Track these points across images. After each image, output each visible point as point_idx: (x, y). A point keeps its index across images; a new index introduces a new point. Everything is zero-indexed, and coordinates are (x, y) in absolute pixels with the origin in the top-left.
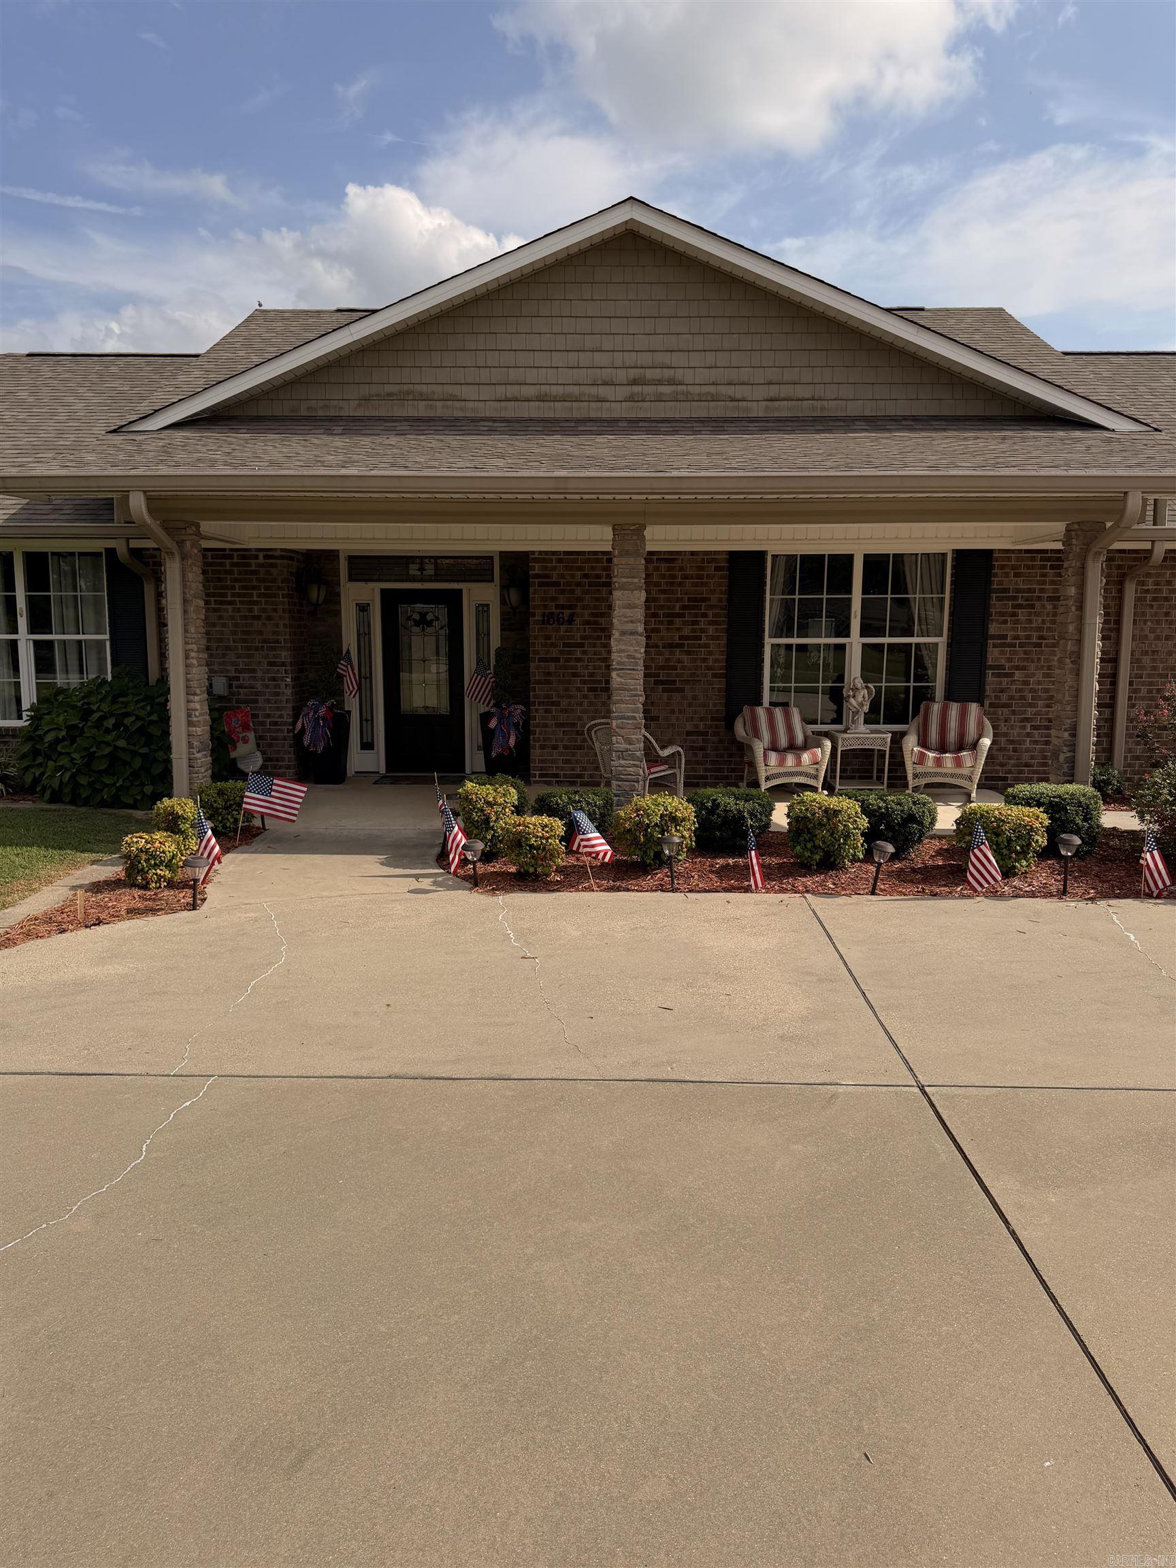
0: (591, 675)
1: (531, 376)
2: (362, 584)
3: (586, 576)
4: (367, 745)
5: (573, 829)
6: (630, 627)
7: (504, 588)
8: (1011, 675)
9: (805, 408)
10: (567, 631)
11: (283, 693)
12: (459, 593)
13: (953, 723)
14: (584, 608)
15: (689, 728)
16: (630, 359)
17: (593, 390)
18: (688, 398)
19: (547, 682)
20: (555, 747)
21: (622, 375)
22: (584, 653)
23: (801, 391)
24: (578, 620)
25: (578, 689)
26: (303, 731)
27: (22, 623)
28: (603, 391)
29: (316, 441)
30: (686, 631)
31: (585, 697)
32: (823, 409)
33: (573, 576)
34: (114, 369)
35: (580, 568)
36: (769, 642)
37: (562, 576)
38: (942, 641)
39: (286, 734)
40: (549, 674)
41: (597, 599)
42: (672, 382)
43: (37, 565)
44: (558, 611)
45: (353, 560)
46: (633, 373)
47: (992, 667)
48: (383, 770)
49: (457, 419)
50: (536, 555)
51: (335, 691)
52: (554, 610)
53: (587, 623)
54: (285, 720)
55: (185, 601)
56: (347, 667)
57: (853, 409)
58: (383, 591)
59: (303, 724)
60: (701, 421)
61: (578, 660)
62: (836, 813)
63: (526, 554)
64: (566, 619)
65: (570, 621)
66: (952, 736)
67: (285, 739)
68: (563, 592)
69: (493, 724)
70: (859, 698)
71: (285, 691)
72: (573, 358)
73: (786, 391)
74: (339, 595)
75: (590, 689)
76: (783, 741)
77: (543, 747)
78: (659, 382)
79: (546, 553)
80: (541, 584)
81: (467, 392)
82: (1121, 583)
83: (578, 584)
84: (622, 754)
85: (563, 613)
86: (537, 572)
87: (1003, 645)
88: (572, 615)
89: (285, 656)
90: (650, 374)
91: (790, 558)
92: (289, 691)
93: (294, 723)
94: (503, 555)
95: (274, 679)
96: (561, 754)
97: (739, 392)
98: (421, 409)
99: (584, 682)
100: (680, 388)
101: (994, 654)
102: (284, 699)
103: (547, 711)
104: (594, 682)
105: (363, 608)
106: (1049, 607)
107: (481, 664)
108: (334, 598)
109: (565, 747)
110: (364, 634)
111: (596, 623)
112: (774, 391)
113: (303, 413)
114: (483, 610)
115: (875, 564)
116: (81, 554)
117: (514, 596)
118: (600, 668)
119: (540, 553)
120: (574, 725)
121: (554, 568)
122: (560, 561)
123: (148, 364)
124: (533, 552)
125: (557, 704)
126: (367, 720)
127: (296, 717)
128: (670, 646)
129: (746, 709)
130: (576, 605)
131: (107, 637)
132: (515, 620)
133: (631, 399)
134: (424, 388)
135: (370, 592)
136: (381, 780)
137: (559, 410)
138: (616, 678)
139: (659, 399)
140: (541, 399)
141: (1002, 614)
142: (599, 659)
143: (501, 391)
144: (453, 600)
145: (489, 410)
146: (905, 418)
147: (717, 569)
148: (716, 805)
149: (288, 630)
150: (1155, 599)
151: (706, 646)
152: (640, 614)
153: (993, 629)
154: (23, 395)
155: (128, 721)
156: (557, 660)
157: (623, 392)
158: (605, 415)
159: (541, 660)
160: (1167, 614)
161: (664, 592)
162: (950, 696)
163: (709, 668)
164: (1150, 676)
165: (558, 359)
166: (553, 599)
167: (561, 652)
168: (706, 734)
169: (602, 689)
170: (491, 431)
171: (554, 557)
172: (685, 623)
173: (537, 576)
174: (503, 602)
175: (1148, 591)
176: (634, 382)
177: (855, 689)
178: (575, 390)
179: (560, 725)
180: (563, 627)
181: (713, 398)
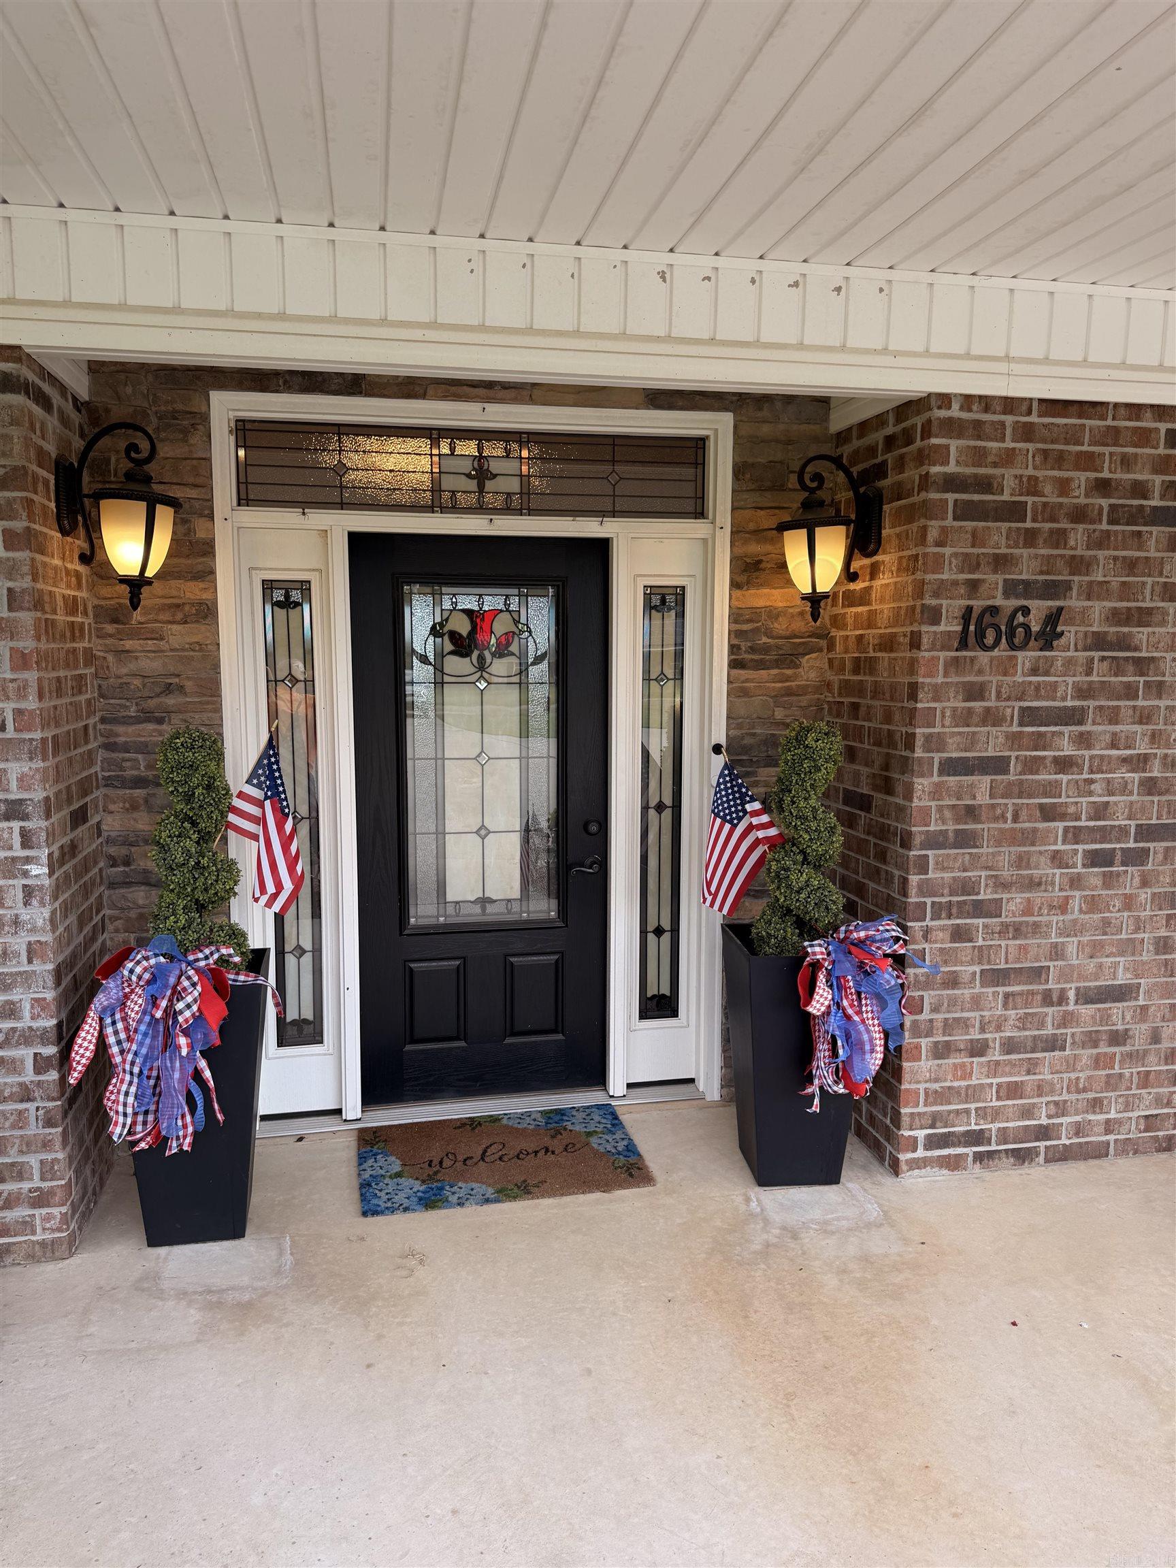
0: (1100, 811)
2: (289, 517)
3: (1103, 487)
4: (299, 1030)
10: (1034, 671)
11: (16, 922)
14: (1090, 593)
19: (964, 840)
20: (978, 1049)
22: (1084, 740)
24: (1070, 633)
25: (1057, 859)
26: (101, 1067)
31: (1075, 882)
33: (1064, 486)
35: (1088, 461)
37: (1032, 486)
39: (29, 1076)
40: (971, 813)
41: (1131, 566)
44: (1015, 603)
45: (254, 433)
48: (353, 1108)
50: (955, 412)
52: (999, 601)
53: (1098, 643)
54: (26, 1022)
56: (260, 804)
58: (357, 541)
59: (102, 1044)
61: (1064, 764)
64: (1035, 628)
65: (1049, 636)
67: (25, 1095)
68: (1030, 538)
71: (25, 914)
74: (210, 550)
75: (1095, 859)
77: (941, 1051)
79: (986, 402)
80: (965, 512)
83: (1080, 515)
85: (1026, 611)
86: (952, 468)
88: (1053, 618)
92: (39, 914)
93: (66, 1036)
96: (995, 1068)
99: (1075, 835)
102: (19, 943)
103: (959, 935)
104: (1104, 834)
108: (190, 558)
109: (1010, 1046)
110: (288, 681)
111: (1123, 643)
114: (663, 604)
118: (1124, 789)
119: (968, 401)
120: (1038, 973)
121: (1008, 458)
122: (1027, 433)
124: (945, 399)
126: (299, 950)
130: (1068, 586)
135: (312, 544)
142: (1125, 760)
149: (31, 676)
156: (997, 765)
159: (951, 767)
166: (1000, 562)
167: (1014, 740)
171: (1009, 419)
173: (952, 483)
179: (996, 977)
180: (1024, 658)
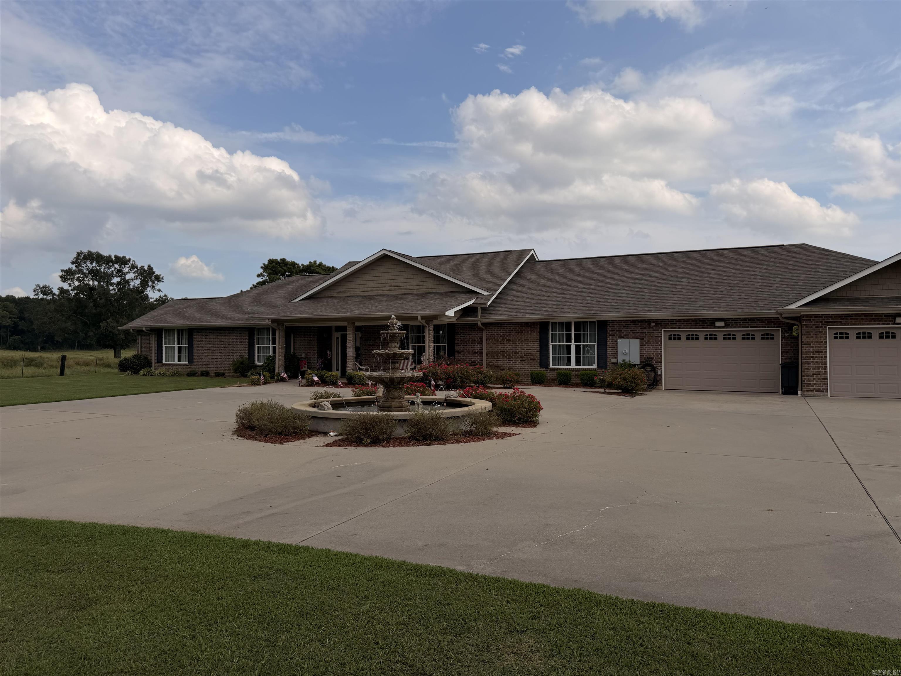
1: (369, 286)
4: (337, 370)
8: (461, 353)
9: (424, 291)
14: (373, 337)
16: (389, 281)
18: (401, 289)
21: (387, 285)
23: (424, 287)
24: (372, 340)
27: (271, 342)
28: (384, 289)
32: (428, 291)
35: (374, 329)
36: (411, 345)
38: (447, 345)
39: (316, 366)
42: (397, 286)
45: (335, 327)
47: (457, 351)
52: (367, 338)
54: (316, 363)
55: (279, 338)
57: (434, 291)
58: (341, 334)
60: (402, 294)
68: (369, 334)
72: (378, 282)
73: (421, 287)
74: (332, 335)
78: (395, 286)
83: (371, 332)
85: (369, 339)
87: (458, 346)
90: (393, 284)
91: (414, 326)
92: (317, 357)
97: (411, 288)
98: (347, 294)
100: (399, 287)
101: (457, 348)
105: (338, 338)
106: (468, 336)
110: (338, 344)
112: (418, 287)
113: (327, 296)
125: (367, 359)
126: (338, 364)
130: (371, 337)
133: (389, 290)
134: (349, 290)
135: (338, 334)
137: (375, 293)
138: (348, 352)
139: (395, 290)
140: (371, 291)
141: (458, 338)
143: (364, 289)
145: (361, 294)
146: (444, 293)
149: (317, 344)
150: (491, 334)
153: (456, 342)
156: (367, 349)
158: (383, 294)
160: (494, 338)
164: (491, 353)
165: (375, 282)
166: (367, 335)
167: (368, 347)
175: (489, 333)
176: (390, 286)
178: (378, 289)
180: (369, 342)
181: (406, 289)
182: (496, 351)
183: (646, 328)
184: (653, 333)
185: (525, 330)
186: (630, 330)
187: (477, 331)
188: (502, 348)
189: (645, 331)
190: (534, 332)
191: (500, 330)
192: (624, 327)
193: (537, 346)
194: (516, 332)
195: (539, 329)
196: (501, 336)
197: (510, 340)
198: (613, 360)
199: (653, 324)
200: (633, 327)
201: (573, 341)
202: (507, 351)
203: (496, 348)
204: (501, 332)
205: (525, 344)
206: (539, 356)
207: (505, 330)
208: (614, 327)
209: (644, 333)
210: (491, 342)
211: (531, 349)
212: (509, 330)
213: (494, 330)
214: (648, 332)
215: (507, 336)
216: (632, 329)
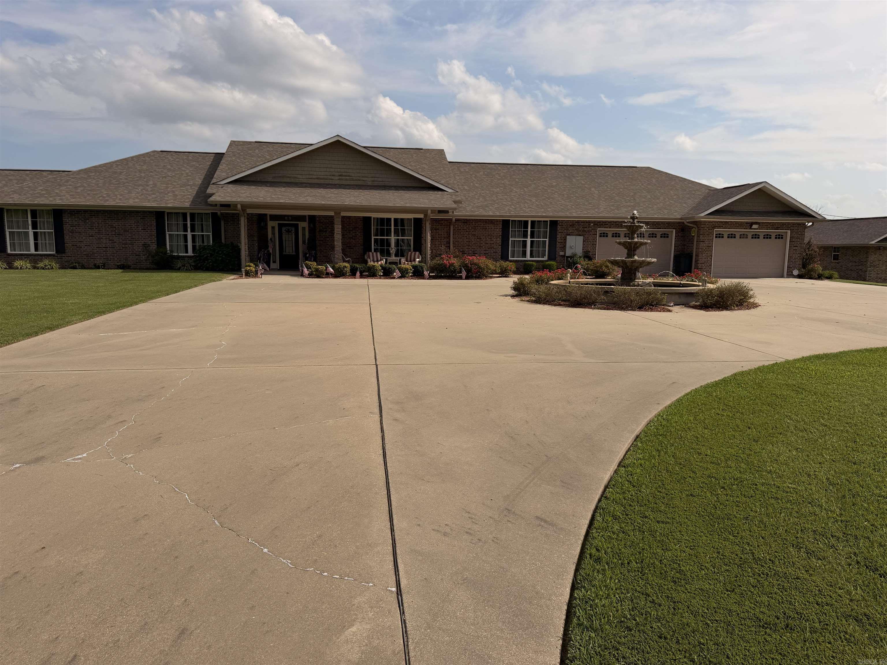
0: (331, 244)
1: (315, 173)
2: (273, 222)
3: (329, 221)
4: (274, 262)
5: (327, 268)
6: (338, 232)
7: (309, 223)
9: (381, 183)
11: (255, 248)
12: (298, 224)
13: (413, 256)
15: (355, 257)
16: (339, 170)
17: (330, 177)
18: (353, 180)
19: (320, 246)
20: (323, 261)
21: (337, 174)
22: (329, 239)
23: (380, 179)
25: (328, 248)
27: (189, 230)
28: (333, 177)
29: (266, 190)
30: (354, 234)
32: (385, 184)
33: (326, 221)
34: (190, 158)
35: (328, 219)
36: (373, 238)
37: (323, 221)
38: (412, 238)
40: (321, 244)
41: (330, 227)
42: (349, 176)
43: (192, 215)
45: (271, 216)
46: (340, 174)
47: (423, 244)
48: (279, 268)
49: (297, 183)
50: (317, 216)
51: (267, 247)
52: (322, 229)
53: (329, 232)
55: (244, 226)
57: (392, 184)
58: (279, 224)
60: (356, 185)
61: (328, 241)
62: (374, 266)
63: (315, 215)
65: (326, 232)
66: (412, 259)
68: (324, 225)
69: (308, 255)
70: (393, 250)
72: (326, 169)
73: (376, 179)
74: (267, 224)
75: (331, 248)
76: (375, 259)
77: (320, 262)
78: (346, 176)
79: (320, 215)
80: (318, 223)
81: (299, 176)
82: (450, 226)
83: (328, 223)
84: (337, 259)
85: (324, 230)
88: (326, 230)
89: (256, 239)
90: (344, 174)
91: (378, 218)
92: (257, 247)
93: (258, 255)
94: (309, 215)
95: (253, 244)
97: (365, 179)
98: (288, 180)
99: (329, 246)
100: (351, 177)
101: (423, 241)
103: (321, 253)
104: (332, 246)
105: (273, 228)
106: (435, 231)
107: (304, 242)
108: (266, 225)
109: (325, 261)
110: (273, 234)
111: (331, 232)
112: (373, 179)
113: (258, 180)
114: (304, 228)
115: (396, 220)
116: (204, 213)
117: (312, 225)
118: (332, 241)
121: (322, 219)
122: (323, 217)
123: (200, 156)
126: (275, 255)
127: (258, 254)
128: (350, 238)
129: (367, 253)
130: (326, 228)
131: (211, 233)
132: (312, 231)
133: (339, 179)
134: (289, 175)
135: (275, 224)
136: (279, 270)
137: (322, 181)
138: (336, 243)
139: (346, 180)
140: (317, 179)
143: (308, 176)
144: (296, 226)
145: (305, 181)
146: (404, 187)
147: (360, 220)
148: (354, 266)
149: (256, 233)
150: (458, 230)
151: (358, 238)
152: (340, 230)
153: (423, 236)
154: (169, 167)
155: (225, 252)
156: (323, 241)
157: (337, 178)
158: (333, 183)
159: (319, 241)
160: (460, 233)
161: (348, 225)
162: (414, 251)
163: (359, 243)
164: (457, 246)
165: (322, 169)
166: (321, 226)
167: (324, 239)
168: (359, 259)
169: (333, 248)
170: (306, 187)
171: (321, 217)
172: (353, 233)
173: (317, 221)
174: (309, 227)
175: (456, 228)
176: (340, 176)
177: (392, 249)
178: (326, 177)
179: (324, 256)
180: (324, 233)
181: (359, 180)
182: (462, 245)
183: (586, 227)
184: (591, 231)
185: (489, 226)
186: (574, 228)
187: (444, 226)
188: (467, 242)
189: (585, 229)
190: (497, 228)
191: (466, 226)
192: (570, 226)
193: (499, 241)
194: (481, 228)
195: (501, 226)
196: (466, 231)
197: (475, 235)
198: (562, 253)
199: (592, 224)
200: (577, 227)
201: (529, 237)
202: (472, 245)
203: (462, 242)
204: (467, 228)
205: (489, 239)
206: (500, 250)
207: (471, 226)
208: (562, 226)
209: (585, 231)
210: (457, 236)
211: (493, 244)
212: (474, 226)
213: (460, 226)
214: (588, 231)
215: (473, 231)
216: (576, 228)
